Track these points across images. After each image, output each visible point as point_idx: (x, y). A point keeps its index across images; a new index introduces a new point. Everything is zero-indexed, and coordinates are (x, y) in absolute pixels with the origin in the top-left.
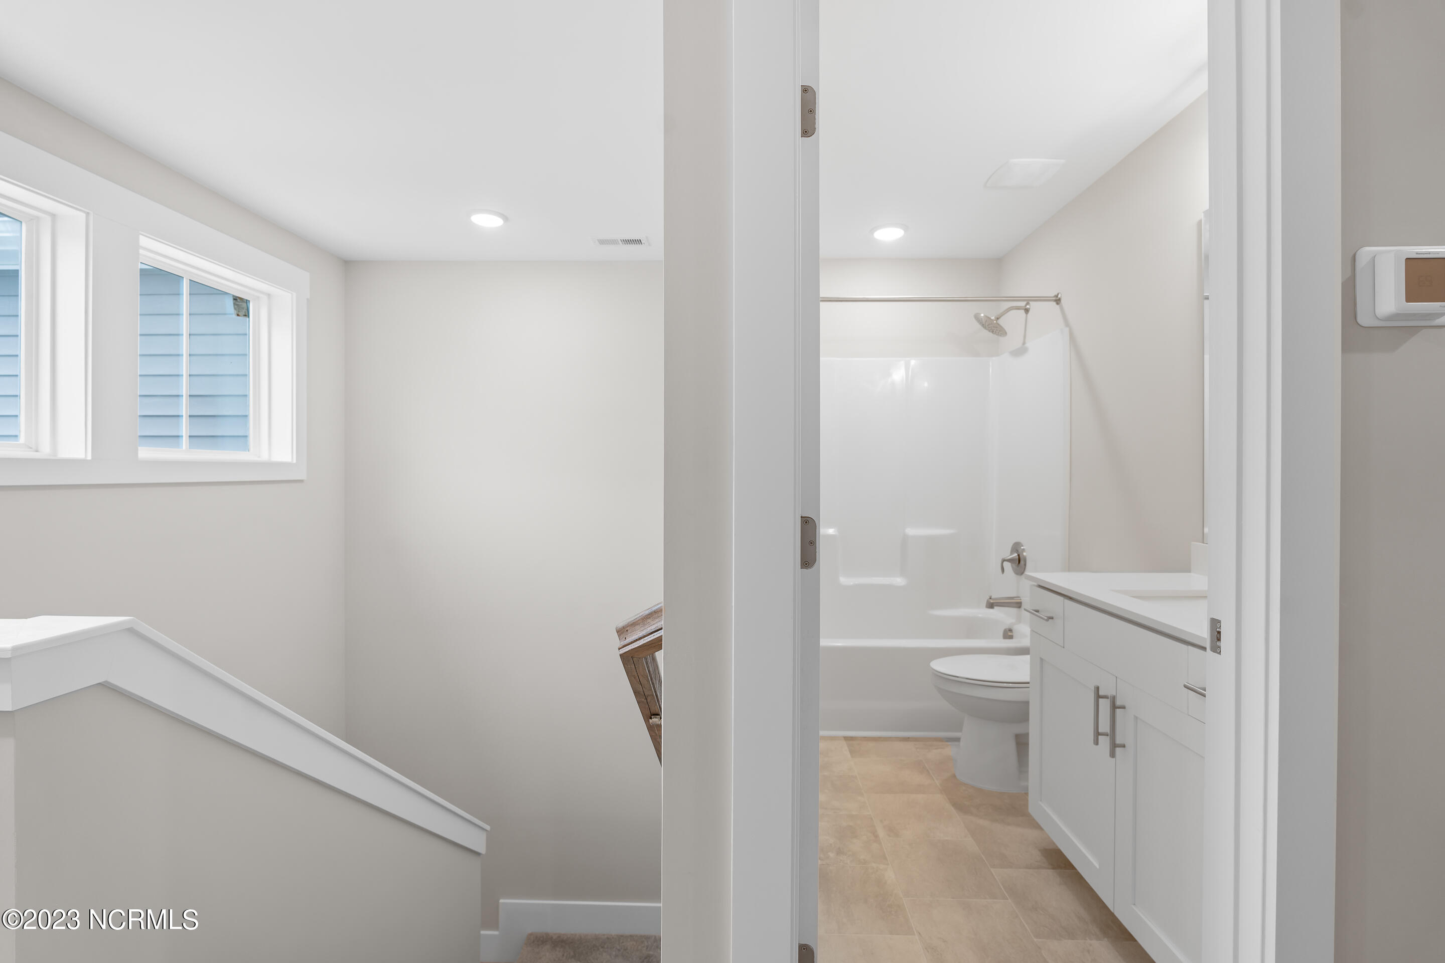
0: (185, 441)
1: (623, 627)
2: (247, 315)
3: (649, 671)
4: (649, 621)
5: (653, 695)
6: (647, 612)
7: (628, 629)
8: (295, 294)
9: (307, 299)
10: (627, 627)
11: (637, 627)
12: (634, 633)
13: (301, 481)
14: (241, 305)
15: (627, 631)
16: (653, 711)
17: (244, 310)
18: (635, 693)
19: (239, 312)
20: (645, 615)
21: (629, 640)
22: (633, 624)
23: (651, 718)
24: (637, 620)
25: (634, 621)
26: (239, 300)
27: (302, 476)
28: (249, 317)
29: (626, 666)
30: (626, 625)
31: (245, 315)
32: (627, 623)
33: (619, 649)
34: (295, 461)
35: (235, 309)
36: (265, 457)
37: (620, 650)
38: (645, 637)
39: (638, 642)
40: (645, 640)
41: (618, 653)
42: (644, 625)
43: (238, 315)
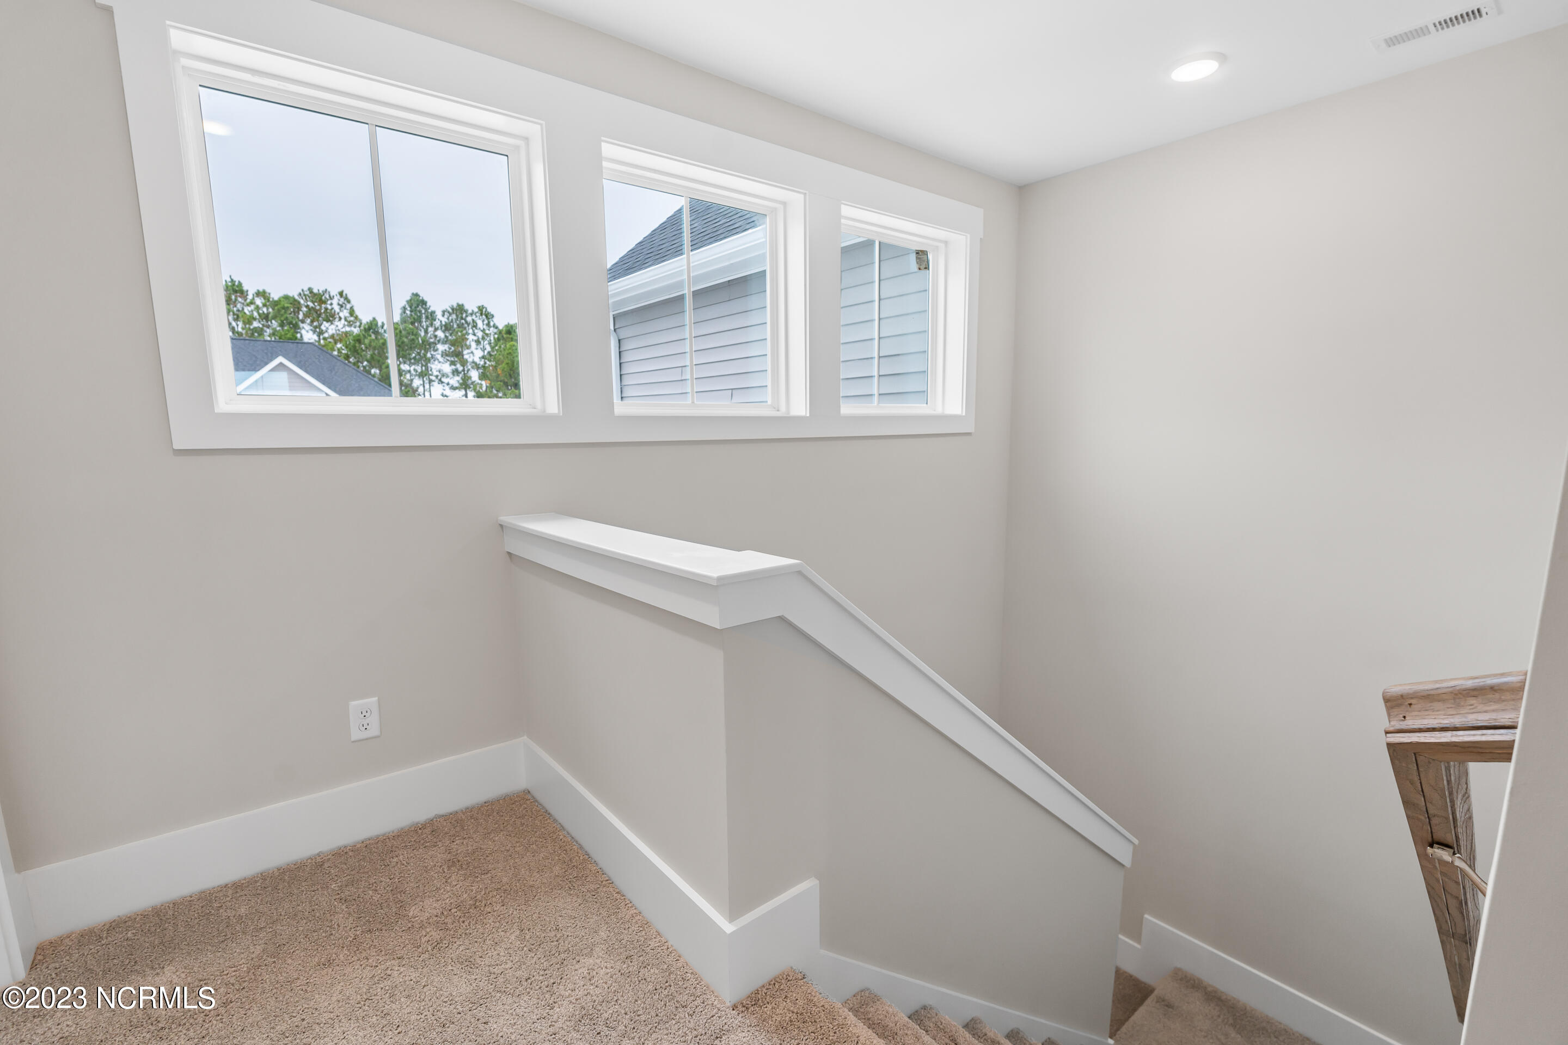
0: (876, 398)
1: (1402, 696)
2: (927, 268)
3: (1449, 782)
4: (1472, 701)
5: (1447, 818)
6: (1470, 684)
7: (1412, 701)
8: (969, 236)
9: (981, 239)
10: (1412, 698)
11: (1436, 705)
12: (1427, 713)
13: (969, 434)
14: (921, 256)
15: (1410, 704)
16: (1439, 835)
17: (924, 263)
18: (1404, 802)
19: (920, 265)
20: (1464, 687)
21: (1410, 723)
22: (1429, 698)
23: (1431, 846)
24: (1440, 691)
25: (1432, 692)
26: (920, 253)
27: (970, 429)
28: (929, 270)
29: (1397, 762)
30: (1408, 694)
31: (926, 268)
32: (1411, 692)
33: (1387, 733)
34: (964, 414)
35: (917, 263)
36: (939, 410)
37: (1388, 735)
38: (1456, 729)
39: (1437, 734)
40: (1457, 736)
41: (1383, 740)
42: (1459, 706)
43: (920, 269)
